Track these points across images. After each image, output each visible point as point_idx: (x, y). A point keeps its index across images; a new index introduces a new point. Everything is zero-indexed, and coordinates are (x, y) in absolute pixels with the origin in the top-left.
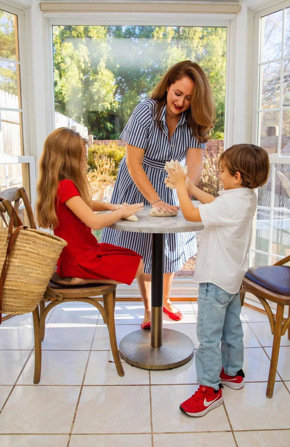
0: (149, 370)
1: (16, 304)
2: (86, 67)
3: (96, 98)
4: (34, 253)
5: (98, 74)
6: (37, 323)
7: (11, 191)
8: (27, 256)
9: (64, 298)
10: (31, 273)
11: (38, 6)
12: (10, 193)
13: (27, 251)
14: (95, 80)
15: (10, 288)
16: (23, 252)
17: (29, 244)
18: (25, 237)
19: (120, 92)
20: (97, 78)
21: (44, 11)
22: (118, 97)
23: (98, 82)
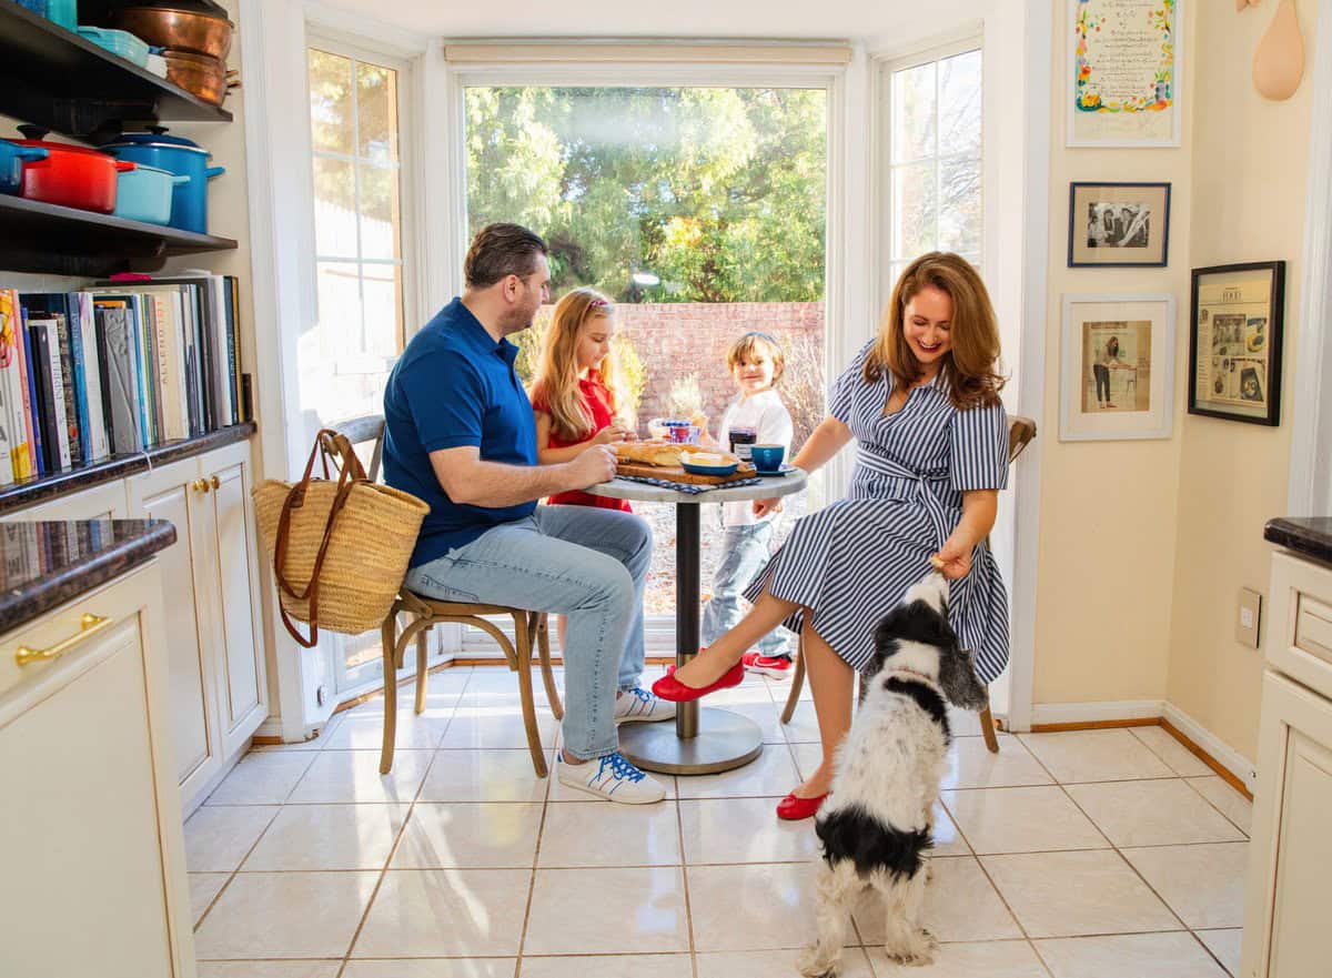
0: (675, 775)
1: (341, 613)
2: (487, 118)
3: (513, 194)
4: (371, 524)
5: (516, 137)
6: (390, 660)
7: (367, 421)
8: (361, 529)
9: (434, 615)
10: (367, 558)
11: (441, 54)
12: (365, 425)
13: (361, 521)
14: (511, 151)
15: (332, 582)
16: (355, 523)
17: (365, 509)
18: (360, 497)
19: (581, 178)
20: (516, 147)
21: (452, 62)
22: (575, 191)
23: (518, 157)
